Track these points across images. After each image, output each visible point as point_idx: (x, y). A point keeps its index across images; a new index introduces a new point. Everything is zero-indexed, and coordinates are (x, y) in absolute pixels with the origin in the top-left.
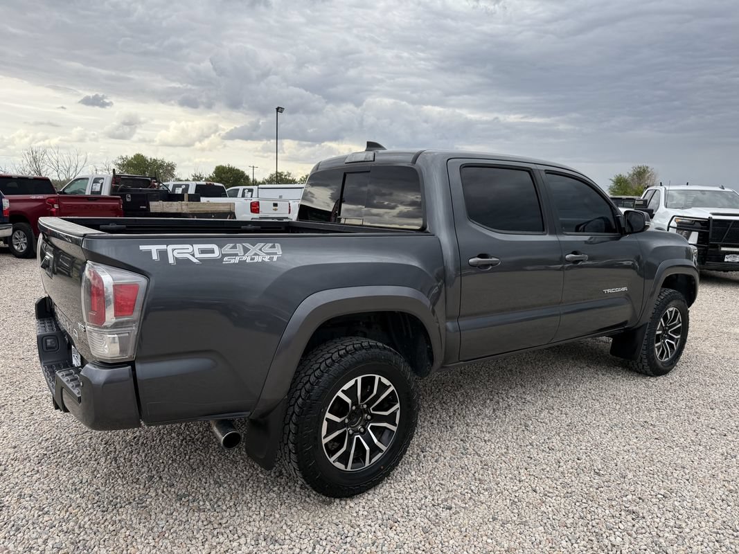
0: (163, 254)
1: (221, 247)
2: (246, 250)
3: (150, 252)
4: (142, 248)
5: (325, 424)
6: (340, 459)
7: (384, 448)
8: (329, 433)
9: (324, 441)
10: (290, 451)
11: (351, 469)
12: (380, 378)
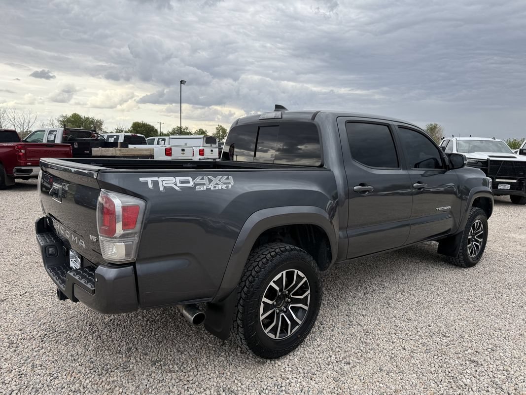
0: (156, 184)
1: (194, 179)
2: (210, 181)
3: (146, 183)
4: (141, 179)
5: (262, 305)
6: (271, 331)
7: (300, 322)
8: (264, 312)
9: (262, 318)
10: (238, 326)
11: (279, 337)
12: (297, 272)
